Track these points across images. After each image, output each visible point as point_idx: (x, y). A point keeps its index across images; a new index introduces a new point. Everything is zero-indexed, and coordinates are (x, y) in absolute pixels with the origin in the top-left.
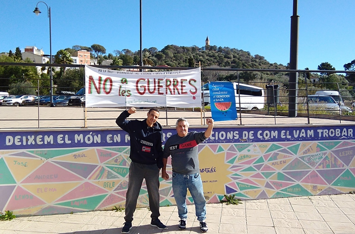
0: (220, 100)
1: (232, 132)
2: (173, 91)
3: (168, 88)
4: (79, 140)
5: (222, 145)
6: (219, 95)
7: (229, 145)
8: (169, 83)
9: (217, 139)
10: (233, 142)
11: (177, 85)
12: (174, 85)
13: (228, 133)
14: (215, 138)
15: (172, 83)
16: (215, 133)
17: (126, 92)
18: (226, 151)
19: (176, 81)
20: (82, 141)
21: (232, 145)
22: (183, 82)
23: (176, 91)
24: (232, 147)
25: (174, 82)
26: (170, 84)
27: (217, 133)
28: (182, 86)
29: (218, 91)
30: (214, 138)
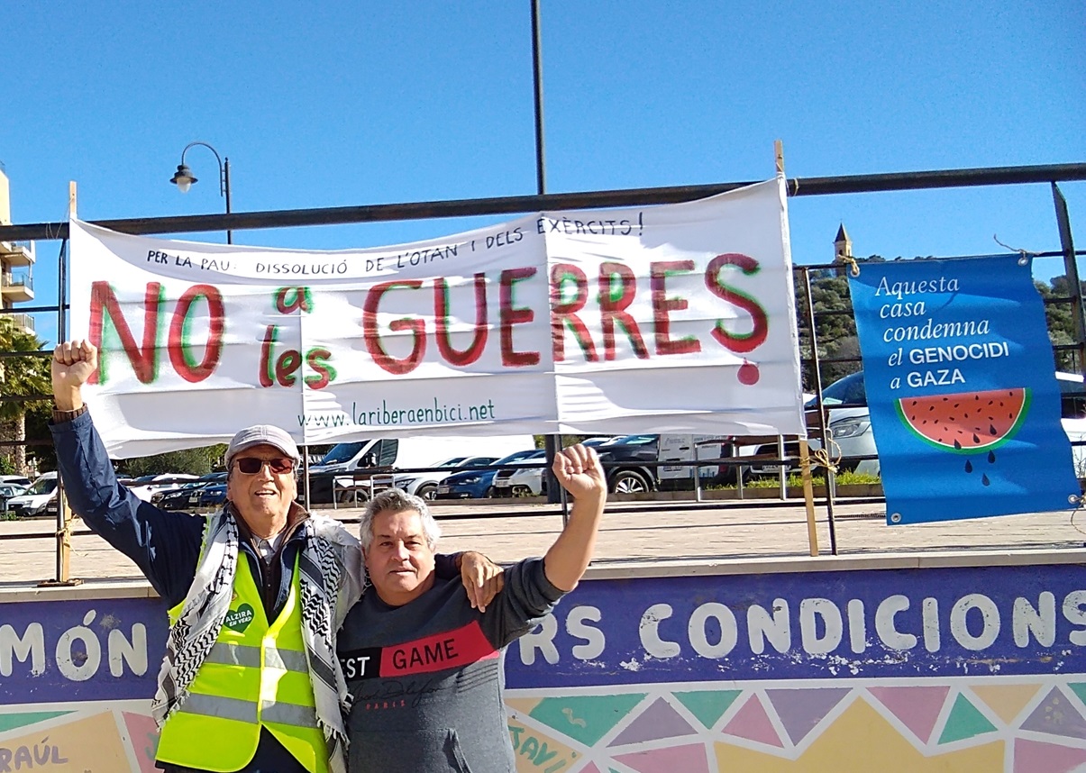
0: (938, 377)
1: (1047, 599)
2: (597, 337)
3: (565, 323)
4: (22, 659)
5: (976, 689)
6: (929, 343)
7: (1035, 688)
8: (570, 291)
9: (933, 644)
10: (1062, 671)
11: (628, 298)
12: (607, 304)
13: (1021, 604)
14: (921, 642)
15: (594, 291)
16: (916, 609)
17: (305, 365)
18: (1009, 731)
19: (617, 275)
20: (39, 667)
21: (1055, 692)
22: (667, 280)
23: (621, 338)
24: (1056, 702)
25: (605, 281)
26: (581, 298)
27: (930, 607)
28: (660, 305)
29: (919, 321)
30: (911, 641)
